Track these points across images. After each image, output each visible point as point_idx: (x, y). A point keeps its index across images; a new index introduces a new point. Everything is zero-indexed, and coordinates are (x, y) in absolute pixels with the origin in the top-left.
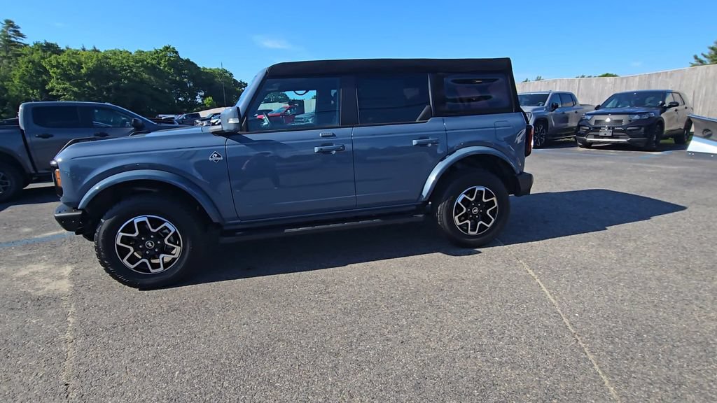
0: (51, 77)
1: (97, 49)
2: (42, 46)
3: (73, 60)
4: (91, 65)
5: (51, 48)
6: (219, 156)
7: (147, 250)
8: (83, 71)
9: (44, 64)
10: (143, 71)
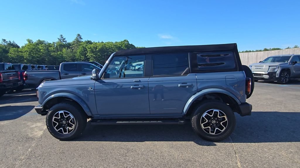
0: (88, 52)
1: (103, 42)
2: (87, 42)
3: (95, 46)
4: (100, 47)
5: (89, 42)
6: (92, 88)
7: (63, 124)
8: (97, 50)
9: (86, 48)
10: (116, 49)
